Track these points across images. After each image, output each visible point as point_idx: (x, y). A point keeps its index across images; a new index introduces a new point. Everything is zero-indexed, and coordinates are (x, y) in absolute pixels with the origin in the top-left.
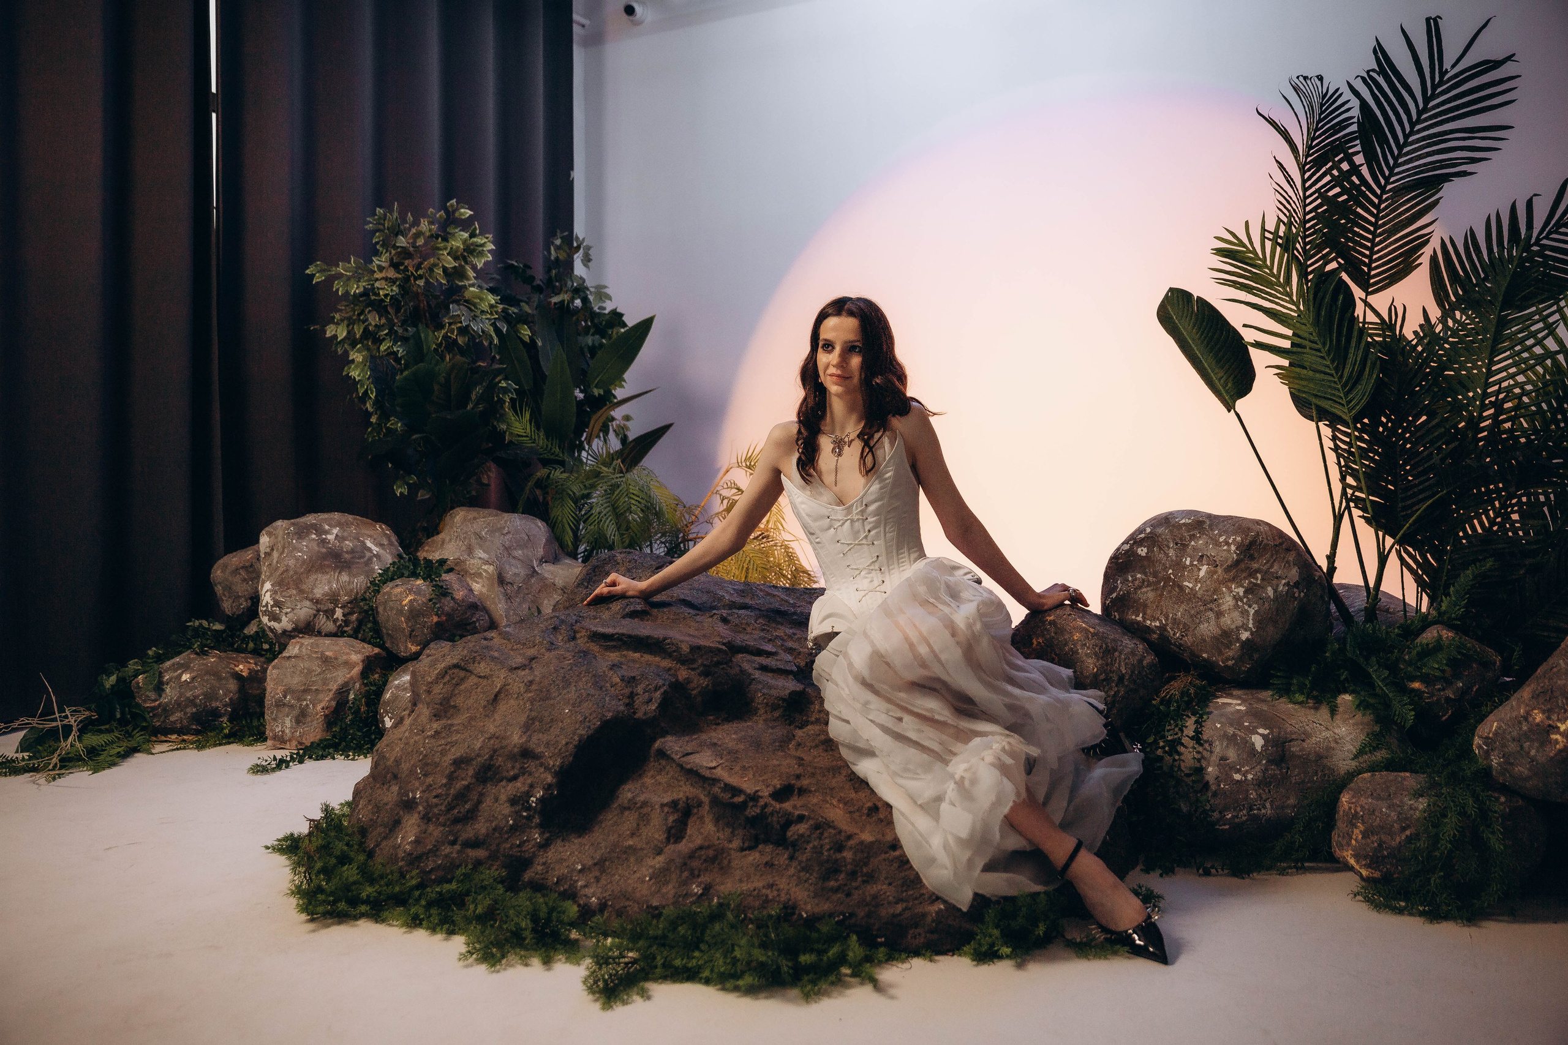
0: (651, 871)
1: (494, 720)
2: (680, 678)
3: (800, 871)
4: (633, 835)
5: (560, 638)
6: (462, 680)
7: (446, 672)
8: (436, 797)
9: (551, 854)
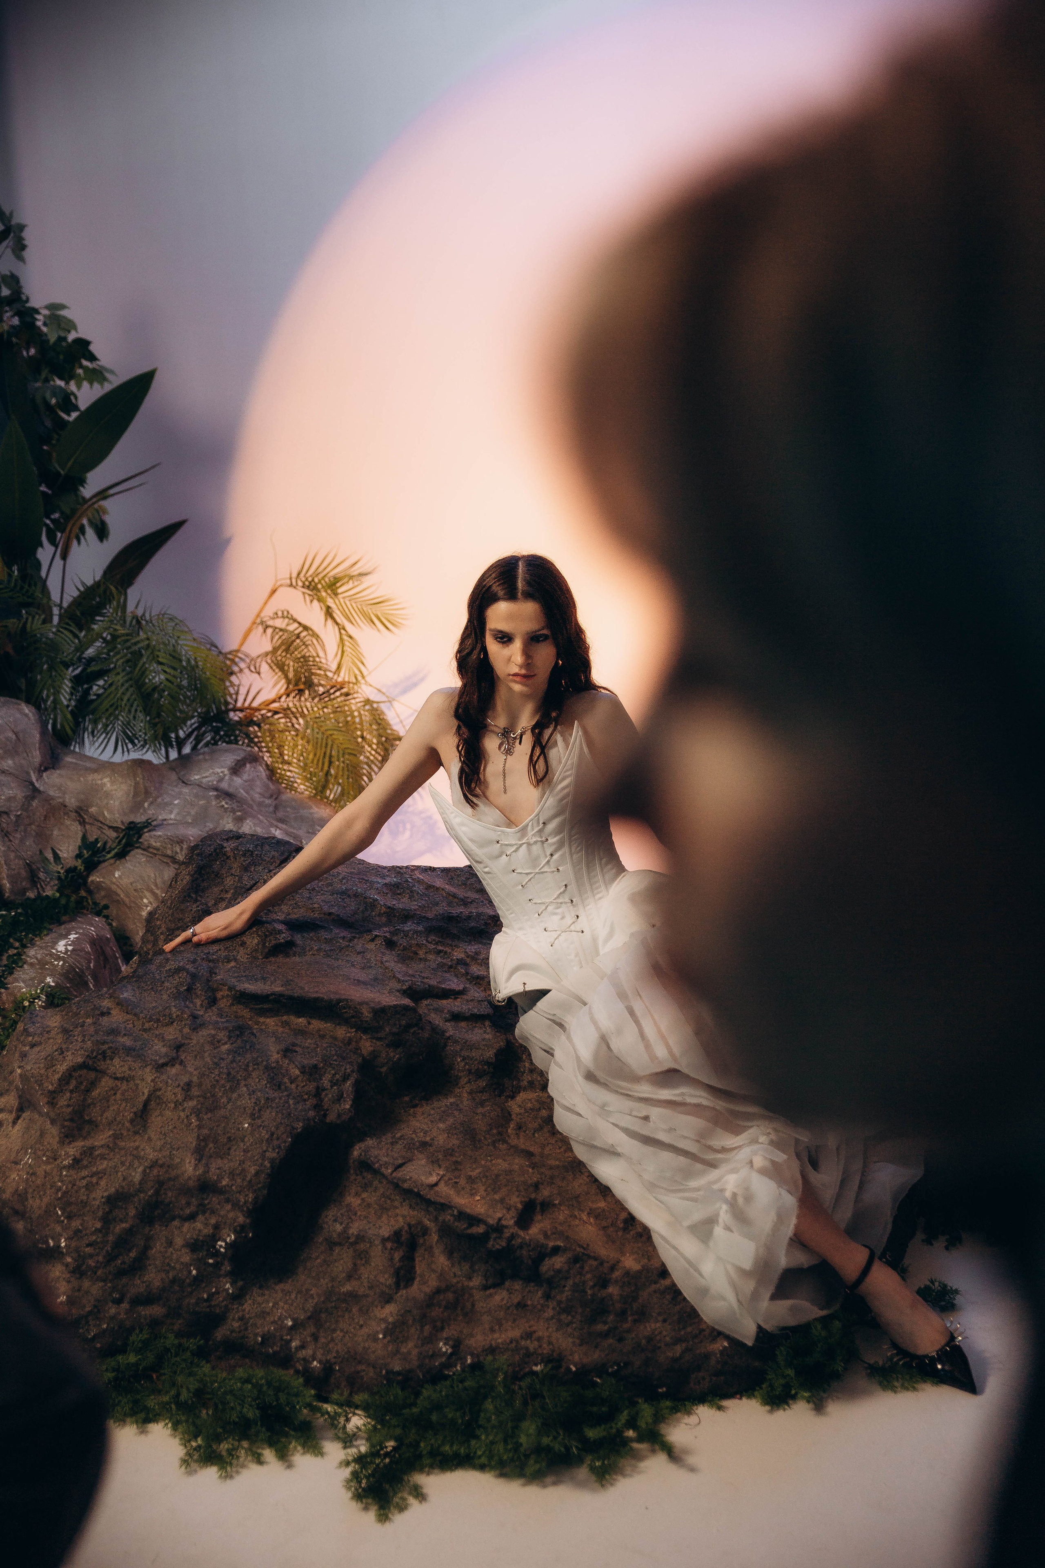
0: (383, 1326)
1: (150, 1139)
2: (364, 1052)
3: (559, 1313)
4: (349, 1277)
5: (198, 1002)
6: (93, 1084)
7: (71, 1076)
8: (89, 1245)
9: (247, 1307)
